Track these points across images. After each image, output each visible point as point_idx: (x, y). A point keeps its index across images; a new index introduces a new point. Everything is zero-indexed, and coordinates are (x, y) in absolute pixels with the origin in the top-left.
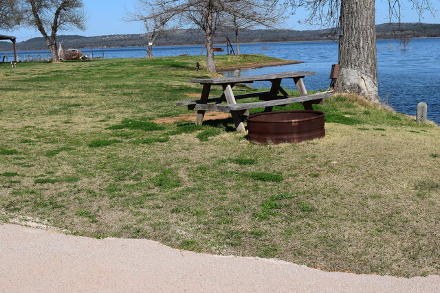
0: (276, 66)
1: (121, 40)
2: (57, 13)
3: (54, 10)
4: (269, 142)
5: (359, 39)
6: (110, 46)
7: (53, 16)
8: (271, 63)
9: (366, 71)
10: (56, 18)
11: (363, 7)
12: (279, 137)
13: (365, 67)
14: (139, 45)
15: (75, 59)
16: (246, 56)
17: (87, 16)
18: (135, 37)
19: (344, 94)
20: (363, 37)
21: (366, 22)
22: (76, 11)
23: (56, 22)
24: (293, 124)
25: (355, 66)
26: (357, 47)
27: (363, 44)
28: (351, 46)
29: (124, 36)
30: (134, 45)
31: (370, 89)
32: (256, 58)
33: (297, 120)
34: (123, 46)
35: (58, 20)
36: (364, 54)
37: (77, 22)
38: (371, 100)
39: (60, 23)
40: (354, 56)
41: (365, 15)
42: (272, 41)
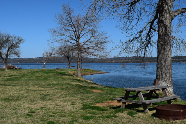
0: (98, 74)
1: (25, 60)
2: (8, 50)
3: (7, 49)
4: (170, 119)
5: (166, 69)
6: (21, 63)
7: (7, 51)
8: (96, 73)
9: (169, 83)
10: (8, 52)
11: (167, 56)
12: (175, 117)
13: (169, 81)
14: (33, 63)
15: (12, 69)
16: (85, 69)
17: (21, 51)
18: (31, 59)
19: (160, 92)
20: (168, 68)
21: (169, 62)
22: (16, 49)
23: (7, 53)
24: (181, 112)
25: (165, 80)
26: (165, 72)
27: (168, 71)
28: (163, 72)
29: (27, 58)
30: (31, 62)
31: (171, 90)
32: (89, 70)
33: (183, 110)
34: (26, 63)
35: (9, 53)
36: (168, 76)
37: (16, 54)
38: (171, 95)
39: (9, 54)
40: (164, 76)
41: (168, 60)
42: (87, 62)
